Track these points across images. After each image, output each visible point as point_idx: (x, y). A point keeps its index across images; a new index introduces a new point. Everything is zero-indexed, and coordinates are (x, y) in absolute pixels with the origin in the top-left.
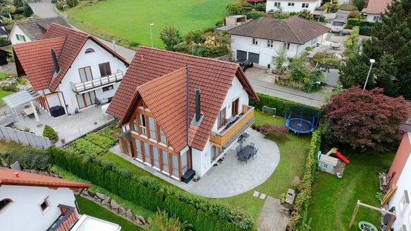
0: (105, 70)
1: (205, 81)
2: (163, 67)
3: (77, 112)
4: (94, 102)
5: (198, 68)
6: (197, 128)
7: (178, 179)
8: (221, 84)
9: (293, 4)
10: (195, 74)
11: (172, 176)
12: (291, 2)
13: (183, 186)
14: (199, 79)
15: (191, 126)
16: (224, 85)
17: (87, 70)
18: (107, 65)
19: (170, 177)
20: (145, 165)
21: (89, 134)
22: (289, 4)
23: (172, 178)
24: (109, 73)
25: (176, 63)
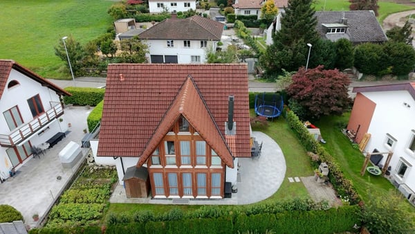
0: (36, 106)
1: (219, 87)
2: (158, 83)
3: (13, 174)
4: (29, 153)
5: (205, 75)
6: (234, 137)
7: (220, 197)
8: (238, 87)
9: (176, 4)
10: (204, 83)
11: (212, 197)
12: (174, 2)
13: (228, 202)
14: (212, 87)
15: (227, 137)
16: (243, 87)
17: (15, 111)
18: (37, 97)
19: (209, 199)
20: (171, 199)
21: (62, 193)
22: (172, 5)
23: (212, 199)
24: (41, 110)
25: (173, 76)
